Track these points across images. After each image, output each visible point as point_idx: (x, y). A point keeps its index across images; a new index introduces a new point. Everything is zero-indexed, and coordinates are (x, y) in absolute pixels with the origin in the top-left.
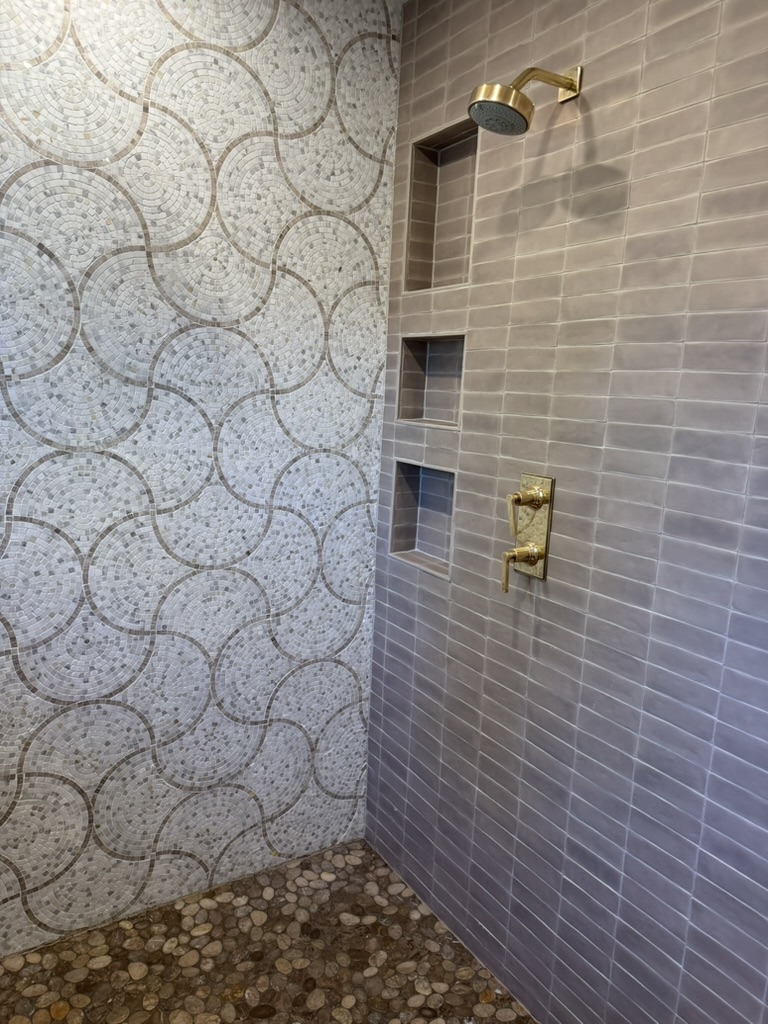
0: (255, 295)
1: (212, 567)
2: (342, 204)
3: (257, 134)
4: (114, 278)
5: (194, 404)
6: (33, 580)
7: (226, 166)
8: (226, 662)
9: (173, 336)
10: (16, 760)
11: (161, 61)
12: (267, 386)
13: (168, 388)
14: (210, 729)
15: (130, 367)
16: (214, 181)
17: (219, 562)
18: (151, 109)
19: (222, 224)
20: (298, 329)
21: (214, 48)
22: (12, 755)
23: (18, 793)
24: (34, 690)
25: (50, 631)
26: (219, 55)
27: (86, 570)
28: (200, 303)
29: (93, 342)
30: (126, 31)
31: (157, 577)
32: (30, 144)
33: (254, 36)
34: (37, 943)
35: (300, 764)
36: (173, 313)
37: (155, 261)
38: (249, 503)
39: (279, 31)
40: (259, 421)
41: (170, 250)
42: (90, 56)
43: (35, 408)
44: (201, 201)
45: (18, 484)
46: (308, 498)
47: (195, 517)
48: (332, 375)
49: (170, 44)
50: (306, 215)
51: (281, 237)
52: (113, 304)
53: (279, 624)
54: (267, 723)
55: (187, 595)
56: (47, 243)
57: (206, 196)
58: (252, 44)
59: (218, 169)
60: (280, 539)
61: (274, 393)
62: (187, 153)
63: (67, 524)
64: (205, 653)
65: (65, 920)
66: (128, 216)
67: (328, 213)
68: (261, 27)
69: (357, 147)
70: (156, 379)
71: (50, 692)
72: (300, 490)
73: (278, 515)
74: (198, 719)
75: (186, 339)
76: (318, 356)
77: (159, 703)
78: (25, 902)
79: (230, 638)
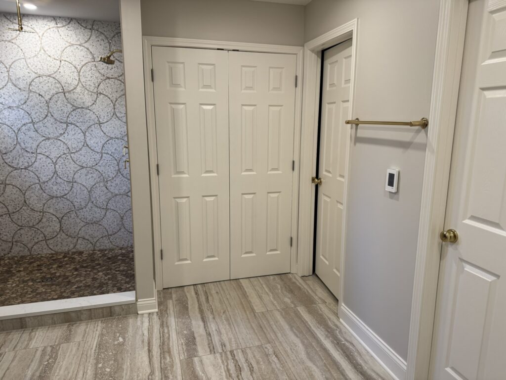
0: (92, 100)
1: (86, 167)
2: (116, 75)
3: (89, 62)
4: (56, 99)
5: (78, 127)
6: (43, 167)
7: (82, 71)
8: (93, 192)
9: (72, 111)
10: (42, 208)
11: (63, 50)
12: (98, 122)
13: (71, 124)
14: (90, 208)
15: (62, 119)
16: (79, 75)
17: (89, 166)
18: (62, 61)
19: (82, 84)
20: (105, 107)
21: (77, 45)
22: (41, 207)
23: (43, 216)
24: (45, 192)
25: (48, 179)
26: (77, 46)
27: (55, 166)
28: (78, 103)
29: (53, 114)
30: (55, 45)
31: (73, 169)
32: (35, 73)
33: (86, 40)
34: (50, 253)
35: (118, 222)
36: (71, 106)
37: (66, 95)
38: (95, 152)
39: (93, 37)
40: (96, 131)
41: (69, 92)
42: (47, 52)
43: (41, 129)
44: (76, 80)
45: (38, 146)
46: (113, 151)
47: (81, 155)
48: (117, 118)
49: (65, 46)
50: (105, 80)
51: (99, 86)
52: (57, 105)
53: (107, 183)
54: (107, 209)
55: (81, 174)
56: (41, 93)
57: (78, 79)
58: (86, 42)
59: (80, 72)
60: (106, 161)
61: (100, 124)
62: (72, 69)
63: (50, 155)
64: (87, 189)
65: (56, 249)
66: (58, 85)
67: (112, 78)
68: (88, 37)
69: (119, 61)
70: (68, 122)
71: (48, 193)
72: (110, 148)
73: (104, 155)
74: (87, 205)
75: (75, 112)
76: (112, 114)
77: (76, 200)
78: (46, 242)
79: (93, 186)
